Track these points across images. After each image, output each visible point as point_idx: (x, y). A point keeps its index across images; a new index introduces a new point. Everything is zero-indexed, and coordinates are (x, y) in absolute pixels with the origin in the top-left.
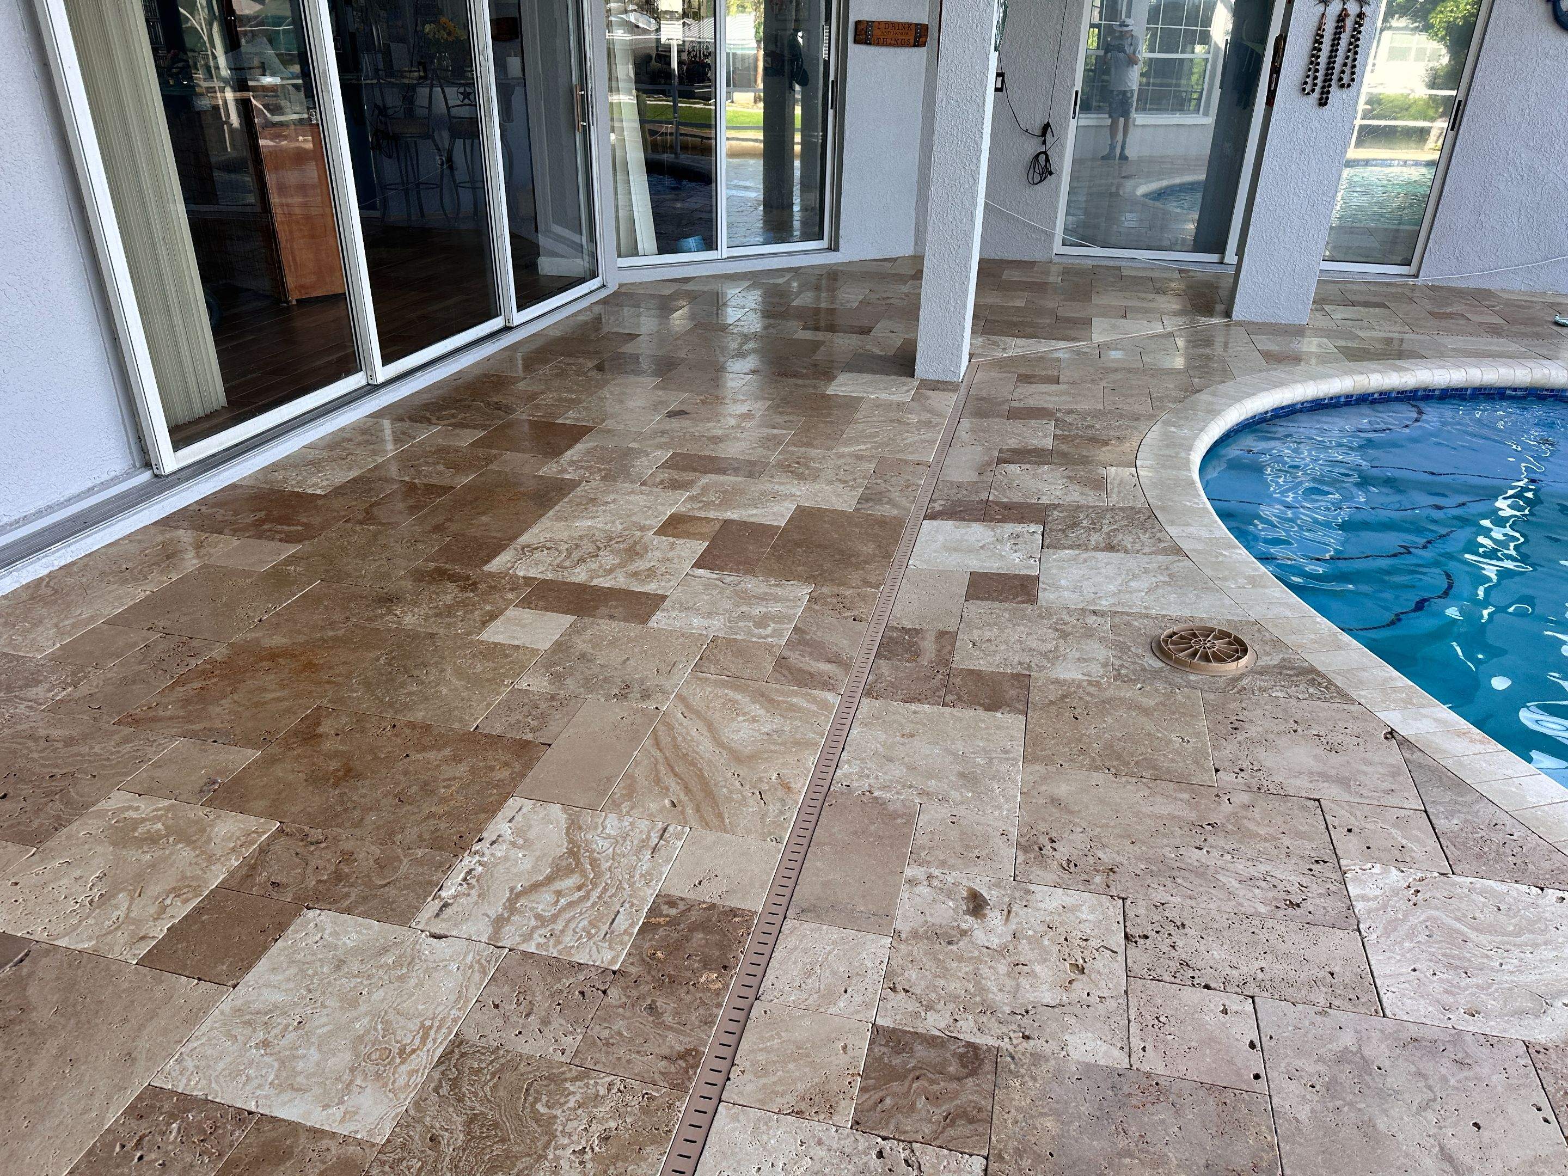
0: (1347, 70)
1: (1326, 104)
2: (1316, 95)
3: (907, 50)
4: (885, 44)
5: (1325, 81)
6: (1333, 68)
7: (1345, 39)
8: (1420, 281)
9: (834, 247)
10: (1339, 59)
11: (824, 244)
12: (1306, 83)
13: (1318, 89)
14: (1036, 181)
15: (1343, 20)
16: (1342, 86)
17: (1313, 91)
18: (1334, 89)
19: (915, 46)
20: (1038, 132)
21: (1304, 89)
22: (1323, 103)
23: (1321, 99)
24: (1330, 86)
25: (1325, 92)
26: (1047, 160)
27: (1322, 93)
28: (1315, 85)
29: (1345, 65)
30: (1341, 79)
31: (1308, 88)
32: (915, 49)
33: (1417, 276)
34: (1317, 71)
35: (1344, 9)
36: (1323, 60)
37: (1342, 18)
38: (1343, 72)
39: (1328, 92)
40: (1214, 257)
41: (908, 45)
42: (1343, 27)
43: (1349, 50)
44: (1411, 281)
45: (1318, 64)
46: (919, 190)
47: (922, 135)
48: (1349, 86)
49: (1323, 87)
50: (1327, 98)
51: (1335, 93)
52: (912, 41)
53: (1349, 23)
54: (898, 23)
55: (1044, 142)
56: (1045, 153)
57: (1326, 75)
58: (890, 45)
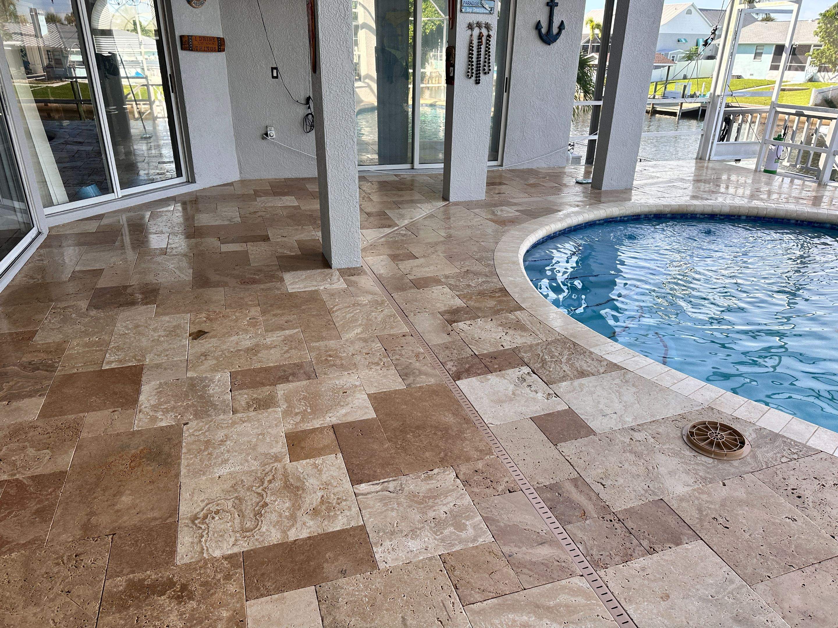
0: (486, 64)
1: (479, 83)
2: (473, 78)
3: (214, 54)
4: (200, 51)
5: (477, 71)
6: (480, 64)
7: (483, 47)
8: (504, 168)
9: (192, 180)
10: (482, 59)
11: (183, 179)
12: (468, 72)
13: (474, 75)
14: (308, 130)
15: (481, 39)
16: (485, 73)
17: (472, 76)
18: (481, 75)
19: (219, 51)
20: (304, 102)
21: (468, 75)
22: (477, 82)
23: (476, 80)
24: (480, 73)
26: (313, 117)
27: (476, 77)
28: (473, 73)
29: (485, 62)
30: (484, 70)
31: (470, 74)
32: (219, 53)
33: (501, 165)
34: (473, 65)
35: (481, 33)
36: (474, 60)
37: (480, 37)
38: (485, 66)
39: (479, 77)
40: (408, 166)
41: (215, 51)
42: (481, 42)
43: (486, 54)
44: (500, 168)
45: (473, 62)
46: (236, 140)
47: (232, 106)
48: (489, 73)
49: (477, 74)
50: (479, 80)
51: (482, 77)
52: (217, 48)
53: (484, 40)
54: (207, 37)
55: (309, 108)
56: (311, 114)
57: (477, 67)
58: (204, 51)
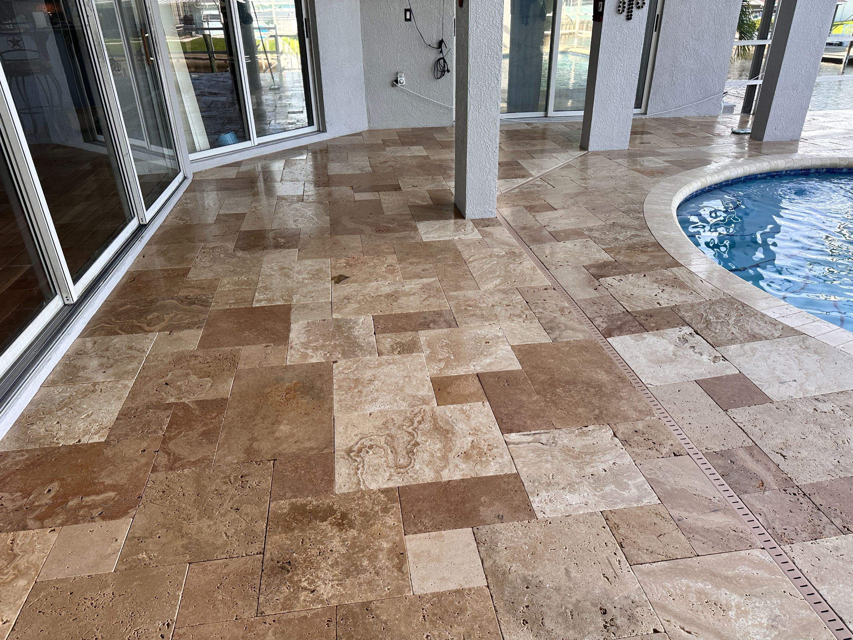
1: (631, 18)
2: (625, 14)
5: (629, 5)
8: (647, 116)
9: (322, 129)
11: (314, 128)
12: (619, 6)
13: (626, 10)
14: (439, 76)
16: (639, 8)
17: (623, 11)
18: (634, 10)
20: (436, 46)
21: (619, 10)
22: (629, 18)
23: (628, 16)
24: (632, 8)
25: (630, 11)
26: (445, 61)
27: (628, 12)
28: (624, 7)
30: (638, 3)
31: (621, 9)
33: (645, 113)
39: (632, 11)
40: (542, 114)
44: (643, 117)
46: (366, 88)
47: (363, 52)
48: (642, 7)
49: (629, 9)
50: (631, 15)
51: (635, 12)
55: (441, 52)
56: (443, 58)
